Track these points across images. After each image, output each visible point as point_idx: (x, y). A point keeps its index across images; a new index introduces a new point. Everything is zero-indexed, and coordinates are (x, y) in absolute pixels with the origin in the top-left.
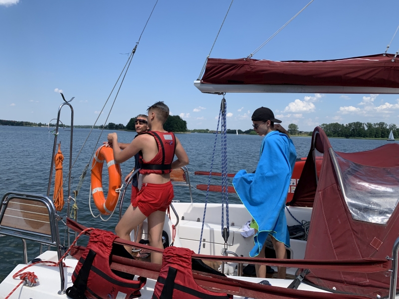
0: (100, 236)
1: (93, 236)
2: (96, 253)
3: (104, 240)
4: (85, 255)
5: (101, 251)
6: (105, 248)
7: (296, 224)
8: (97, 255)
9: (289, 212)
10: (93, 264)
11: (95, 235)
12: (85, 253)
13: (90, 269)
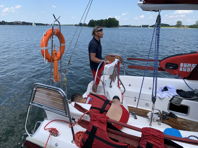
0: (97, 117)
1: (93, 116)
2: (97, 128)
3: (101, 120)
4: (90, 129)
5: (100, 126)
6: (102, 124)
7: (190, 90)
8: (98, 129)
9: (186, 84)
10: (96, 135)
11: (94, 116)
12: (90, 128)
13: (94, 138)
